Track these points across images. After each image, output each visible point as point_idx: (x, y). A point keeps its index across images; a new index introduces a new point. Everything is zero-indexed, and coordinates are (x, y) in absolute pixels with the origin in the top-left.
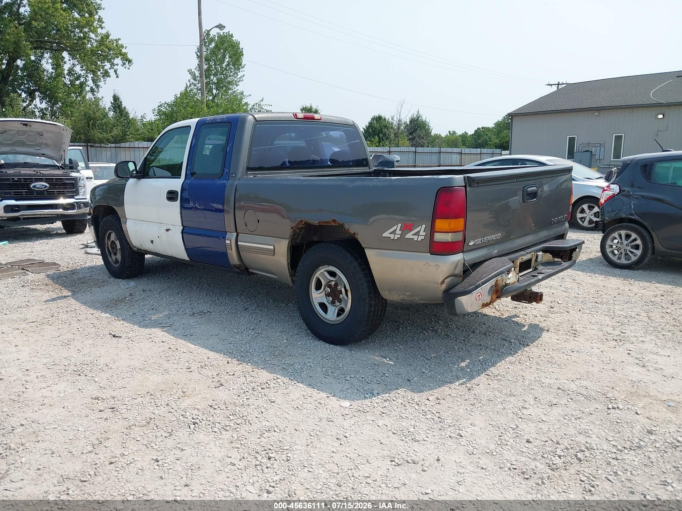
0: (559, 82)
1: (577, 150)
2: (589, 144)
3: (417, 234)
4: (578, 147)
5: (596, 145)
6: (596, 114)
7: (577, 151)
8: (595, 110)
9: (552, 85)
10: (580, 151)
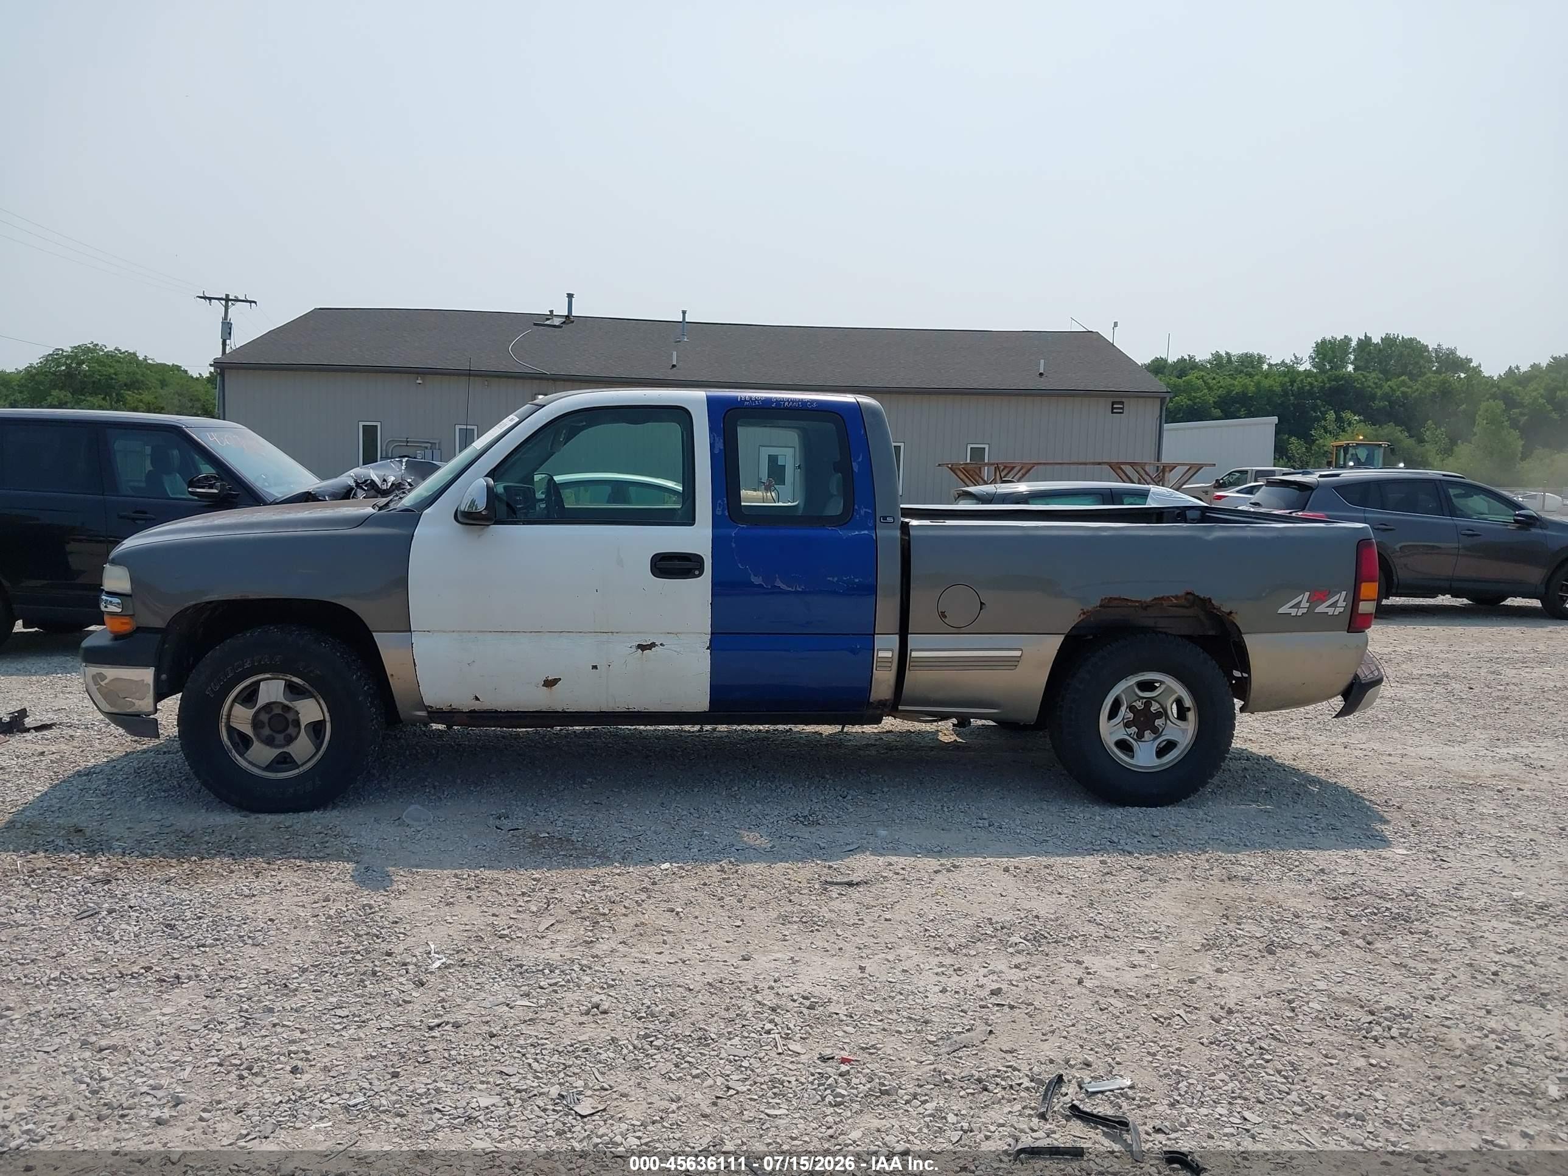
0: (227, 296)
1: (384, 453)
2: (408, 442)
3: (1334, 605)
4: (384, 448)
5: (426, 445)
6: (419, 382)
7: (384, 455)
8: (418, 373)
9: (210, 299)
10: (390, 455)
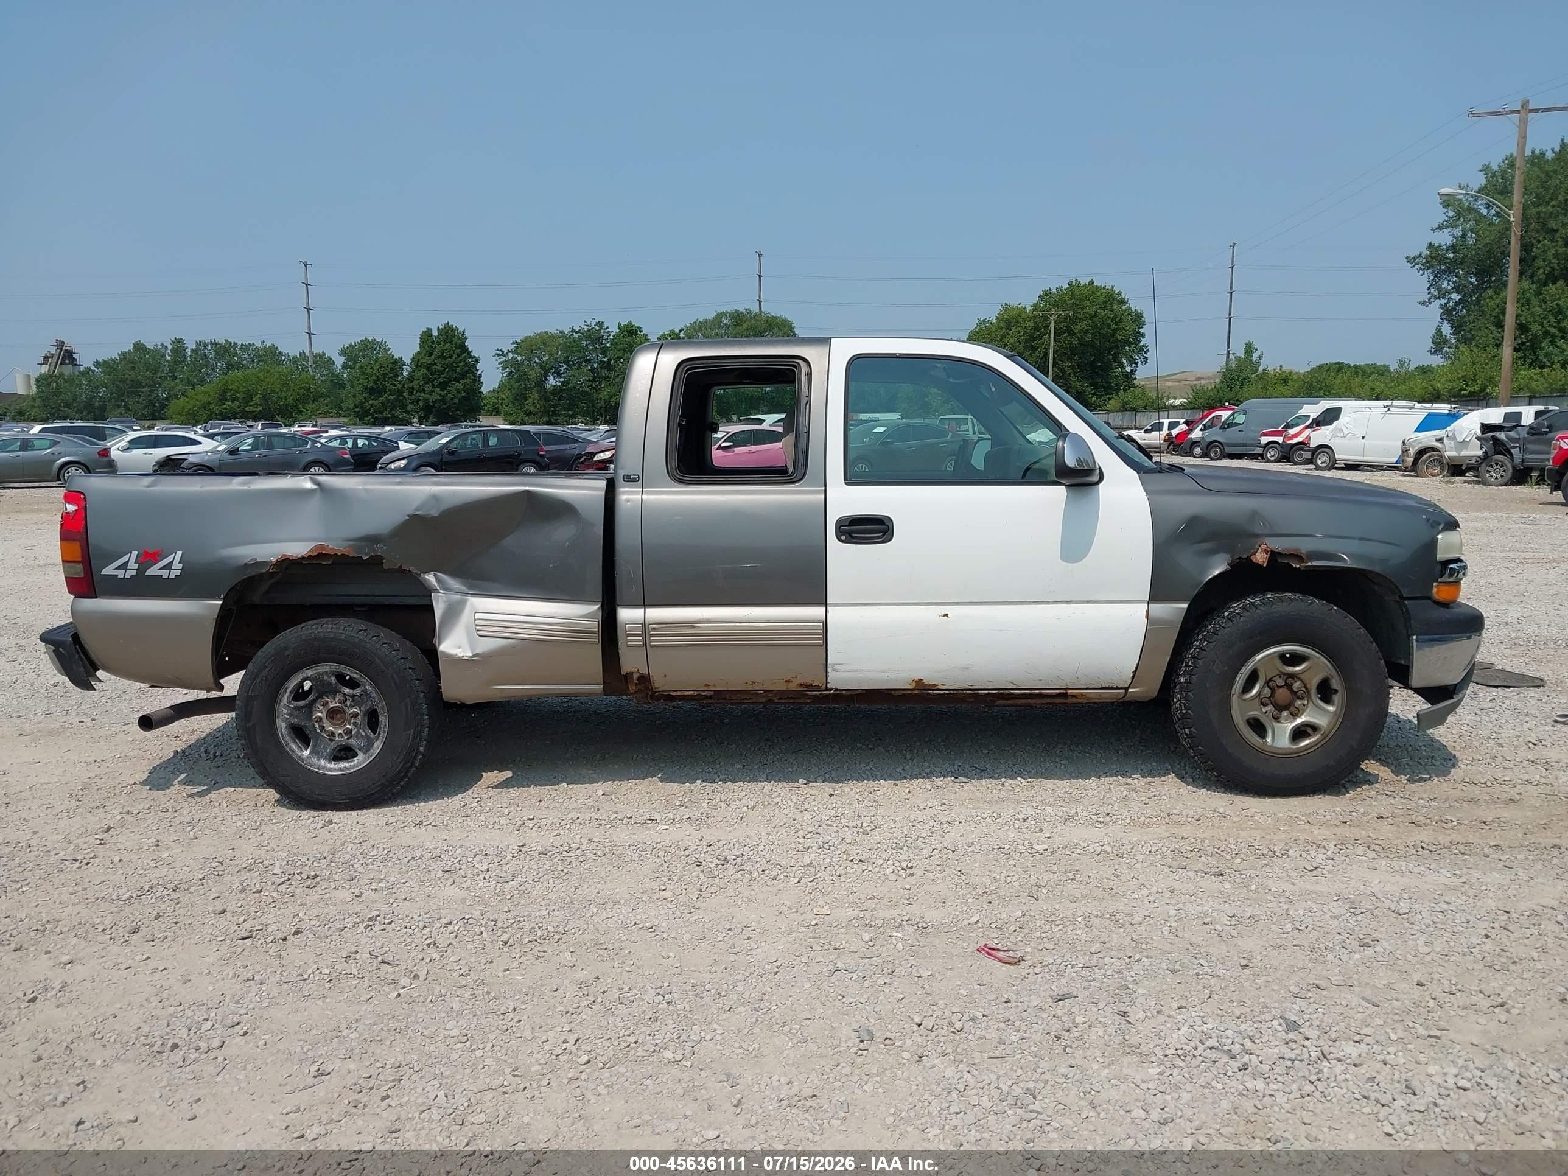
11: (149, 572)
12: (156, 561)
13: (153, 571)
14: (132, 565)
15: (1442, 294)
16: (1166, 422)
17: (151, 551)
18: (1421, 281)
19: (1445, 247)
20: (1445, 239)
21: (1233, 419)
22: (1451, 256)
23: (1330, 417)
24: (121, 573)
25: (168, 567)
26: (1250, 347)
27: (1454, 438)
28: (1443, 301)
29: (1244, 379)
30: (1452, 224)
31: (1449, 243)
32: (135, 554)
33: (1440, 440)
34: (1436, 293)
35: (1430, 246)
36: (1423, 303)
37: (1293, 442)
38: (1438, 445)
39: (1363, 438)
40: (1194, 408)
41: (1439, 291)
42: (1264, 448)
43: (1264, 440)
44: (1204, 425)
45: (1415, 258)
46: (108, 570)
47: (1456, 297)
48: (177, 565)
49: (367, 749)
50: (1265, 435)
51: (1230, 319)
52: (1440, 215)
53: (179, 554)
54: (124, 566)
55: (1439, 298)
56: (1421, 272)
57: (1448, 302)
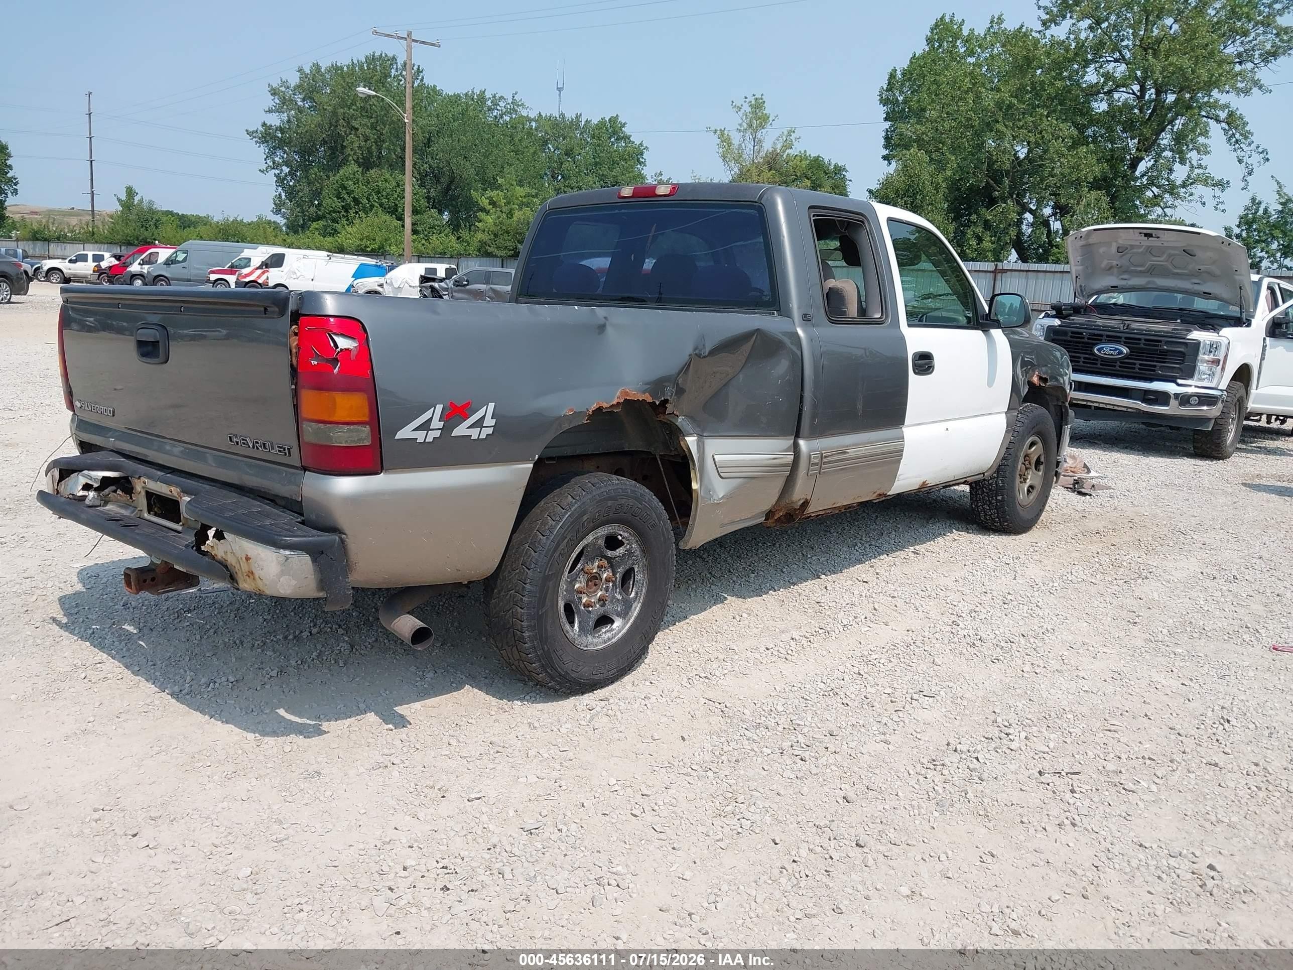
11: (457, 432)
12: (466, 417)
13: (461, 430)
14: (437, 424)
15: (276, 166)
16: (90, 255)
17: (459, 404)
18: (261, 151)
19: (274, 128)
20: (275, 120)
21: (176, 257)
22: (280, 135)
23: (277, 261)
24: (420, 436)
25: (479, 424)
26: (131, 190)
27: (391, 284)
28: (277, 172)
29: (157, 221)
30: (279, 111)
31: (278, 125)
32: (439, 407)
33: (381, 285)
34: (271, 164)
35: (264, 124)
36: (262, 171)
37: (247, 280)
38: (380, 289)
39: (312, 280)
40: (111, 243)
41: (274, 163)
42: (214, 284)
43: (213, 277)
44: (142, 260)
45: (253, 132)
46: (405, 433)
47: (286, 170)
48: (489, 421)
49: (624, 615)
50: (213, 272)
51: (91, 161)
52: (270, 101)
53: (491, 406)
54: (425, 426)
55: (274, 168)
56: (258, 145)
57: (281, 173)
